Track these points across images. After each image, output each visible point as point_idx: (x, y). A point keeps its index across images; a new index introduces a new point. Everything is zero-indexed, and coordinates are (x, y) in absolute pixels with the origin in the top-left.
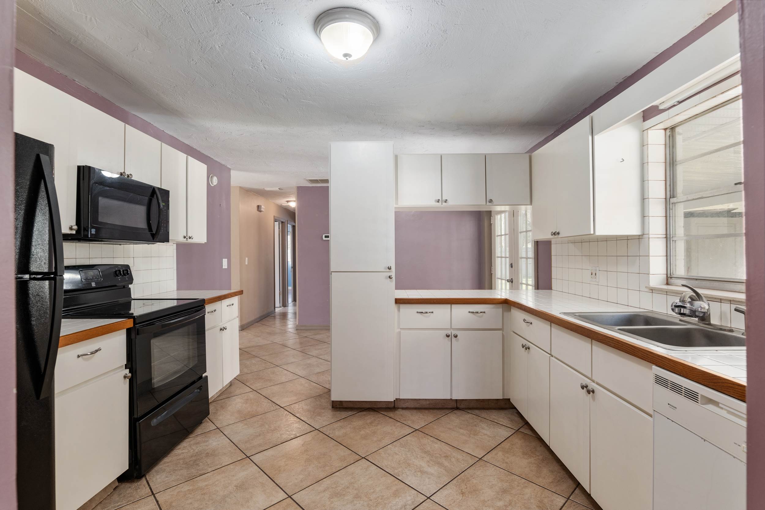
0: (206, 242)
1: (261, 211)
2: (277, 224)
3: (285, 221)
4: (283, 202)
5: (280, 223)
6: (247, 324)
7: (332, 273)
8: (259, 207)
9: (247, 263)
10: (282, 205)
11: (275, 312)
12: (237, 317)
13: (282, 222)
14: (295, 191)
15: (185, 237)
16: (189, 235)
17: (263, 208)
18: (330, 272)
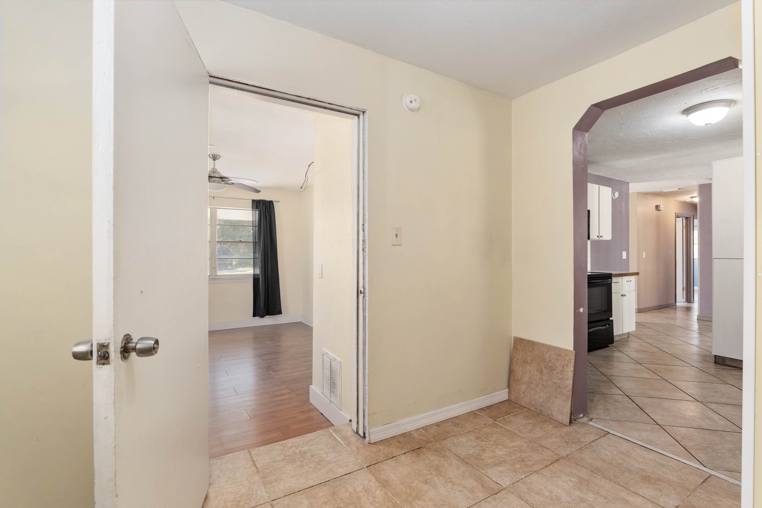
0: (611, 239)
1: (659, 210)
2: (679, 220)
3: (691, 216)
4: (687, 198)
5: (684, 218)
6: (644, 309)
7: (714, 259)
8: (657, 207)
9: (644, 257)
10: (685, 201)
11: (676, 305)
12: (634, 291)
13: (687, 218)
14: (697, 188)
15: (598, 237)
16: (601, 235)
17: (662, 207)
18: (713, 259)
